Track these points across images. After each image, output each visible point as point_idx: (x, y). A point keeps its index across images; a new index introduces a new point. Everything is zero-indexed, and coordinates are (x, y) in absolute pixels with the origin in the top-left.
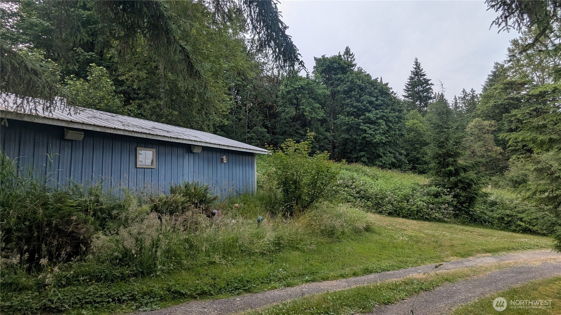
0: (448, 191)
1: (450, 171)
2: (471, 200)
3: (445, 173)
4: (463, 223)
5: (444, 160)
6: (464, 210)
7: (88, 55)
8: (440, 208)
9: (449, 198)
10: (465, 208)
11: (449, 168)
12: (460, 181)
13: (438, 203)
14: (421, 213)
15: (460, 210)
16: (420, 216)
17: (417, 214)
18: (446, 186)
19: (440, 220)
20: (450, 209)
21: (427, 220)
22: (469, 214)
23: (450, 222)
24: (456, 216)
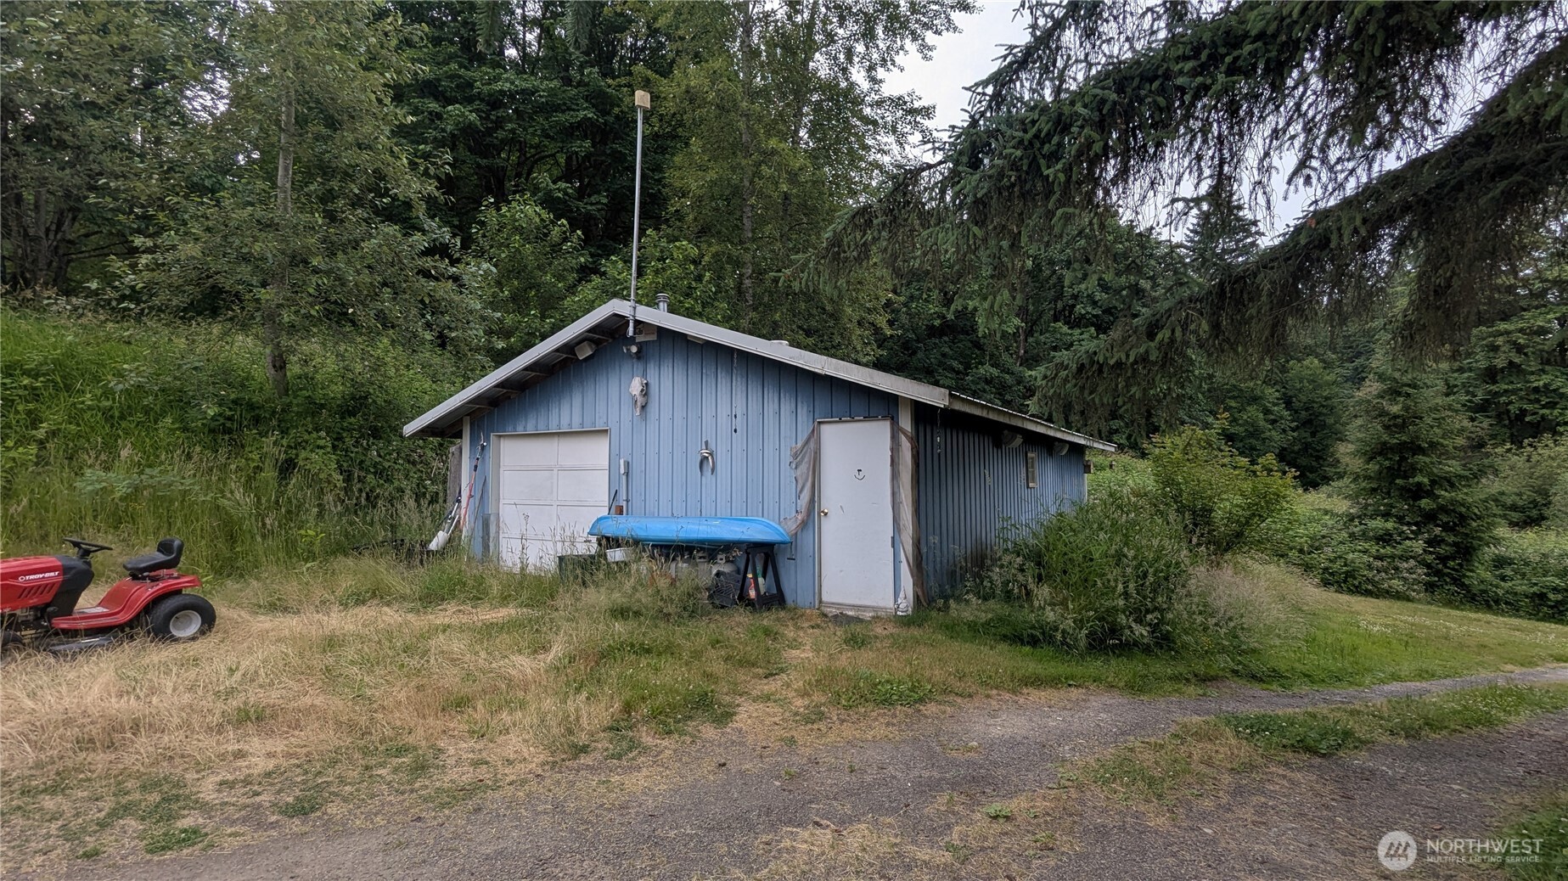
0: (1412, 532)
1: (1419, 484)
2: (1466, 552)
3: (1402, 488)
4: (1449, 603)
5: (1403, 459)
6: (1448, 575)
7: (559, 190)
8: (1396, 569)
9: (1418, 546)
10: (1453, 569)
11: (1416, 479)
12: (1443, 509)
13: (1393, 557)
14: (1355, 579)
15: (1438, 573)
16: (1354, 585)
17: (1345, 581)
18: (1407, 519)
19: (1399, 596)
20: (1419, 571)
21: (1368, 593)
22: (1463, 585)
23: (1419, 601)
24: (1430, 587)
